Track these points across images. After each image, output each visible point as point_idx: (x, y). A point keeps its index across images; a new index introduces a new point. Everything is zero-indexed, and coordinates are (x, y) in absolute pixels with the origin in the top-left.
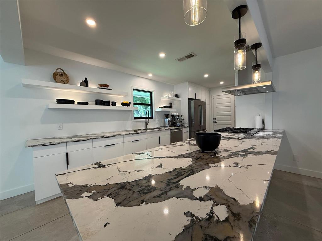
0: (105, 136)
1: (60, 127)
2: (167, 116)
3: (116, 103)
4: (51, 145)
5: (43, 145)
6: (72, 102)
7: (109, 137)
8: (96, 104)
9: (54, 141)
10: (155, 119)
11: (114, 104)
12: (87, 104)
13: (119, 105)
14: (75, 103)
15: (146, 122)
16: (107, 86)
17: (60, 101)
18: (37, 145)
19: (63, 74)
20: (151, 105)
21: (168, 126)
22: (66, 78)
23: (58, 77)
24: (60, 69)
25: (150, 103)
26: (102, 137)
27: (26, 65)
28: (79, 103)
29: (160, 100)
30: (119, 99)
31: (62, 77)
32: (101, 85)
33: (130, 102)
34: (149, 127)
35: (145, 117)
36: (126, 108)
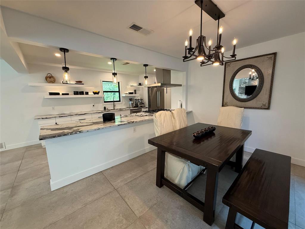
0: (79, 114)
1: (53, 108)
2: (131, 100)
3: (88, 92)
4: (47, 118)
5: (43, 119)
6: (58, 94)
7: (81, 115)
8: (75, 94)
9: (48, 117)
10: (122, 102)
11: (87, 93)
12: (68, 94)
13: (91, 93)
14: (60, 94)
15: (114, 105)
16: (81, 82)
17: (51, 94)
18: (39, 119)
19: (51, 77)
20: (119, 92)
21: (131, 107)
22: (53, 79)
23: (48, 79)
24: (49, 74)
25: (118, 91)
26: (77, 115)
27: (30, 73)
28: (63, 94)
29: (126, 88)
30: (91, 90)
31: (51, 79)
32: (77, 82)
33: (99, 92)
34: (116, 108)
35: (113, 100)
36: (96, 95)
